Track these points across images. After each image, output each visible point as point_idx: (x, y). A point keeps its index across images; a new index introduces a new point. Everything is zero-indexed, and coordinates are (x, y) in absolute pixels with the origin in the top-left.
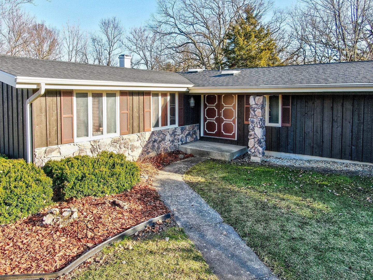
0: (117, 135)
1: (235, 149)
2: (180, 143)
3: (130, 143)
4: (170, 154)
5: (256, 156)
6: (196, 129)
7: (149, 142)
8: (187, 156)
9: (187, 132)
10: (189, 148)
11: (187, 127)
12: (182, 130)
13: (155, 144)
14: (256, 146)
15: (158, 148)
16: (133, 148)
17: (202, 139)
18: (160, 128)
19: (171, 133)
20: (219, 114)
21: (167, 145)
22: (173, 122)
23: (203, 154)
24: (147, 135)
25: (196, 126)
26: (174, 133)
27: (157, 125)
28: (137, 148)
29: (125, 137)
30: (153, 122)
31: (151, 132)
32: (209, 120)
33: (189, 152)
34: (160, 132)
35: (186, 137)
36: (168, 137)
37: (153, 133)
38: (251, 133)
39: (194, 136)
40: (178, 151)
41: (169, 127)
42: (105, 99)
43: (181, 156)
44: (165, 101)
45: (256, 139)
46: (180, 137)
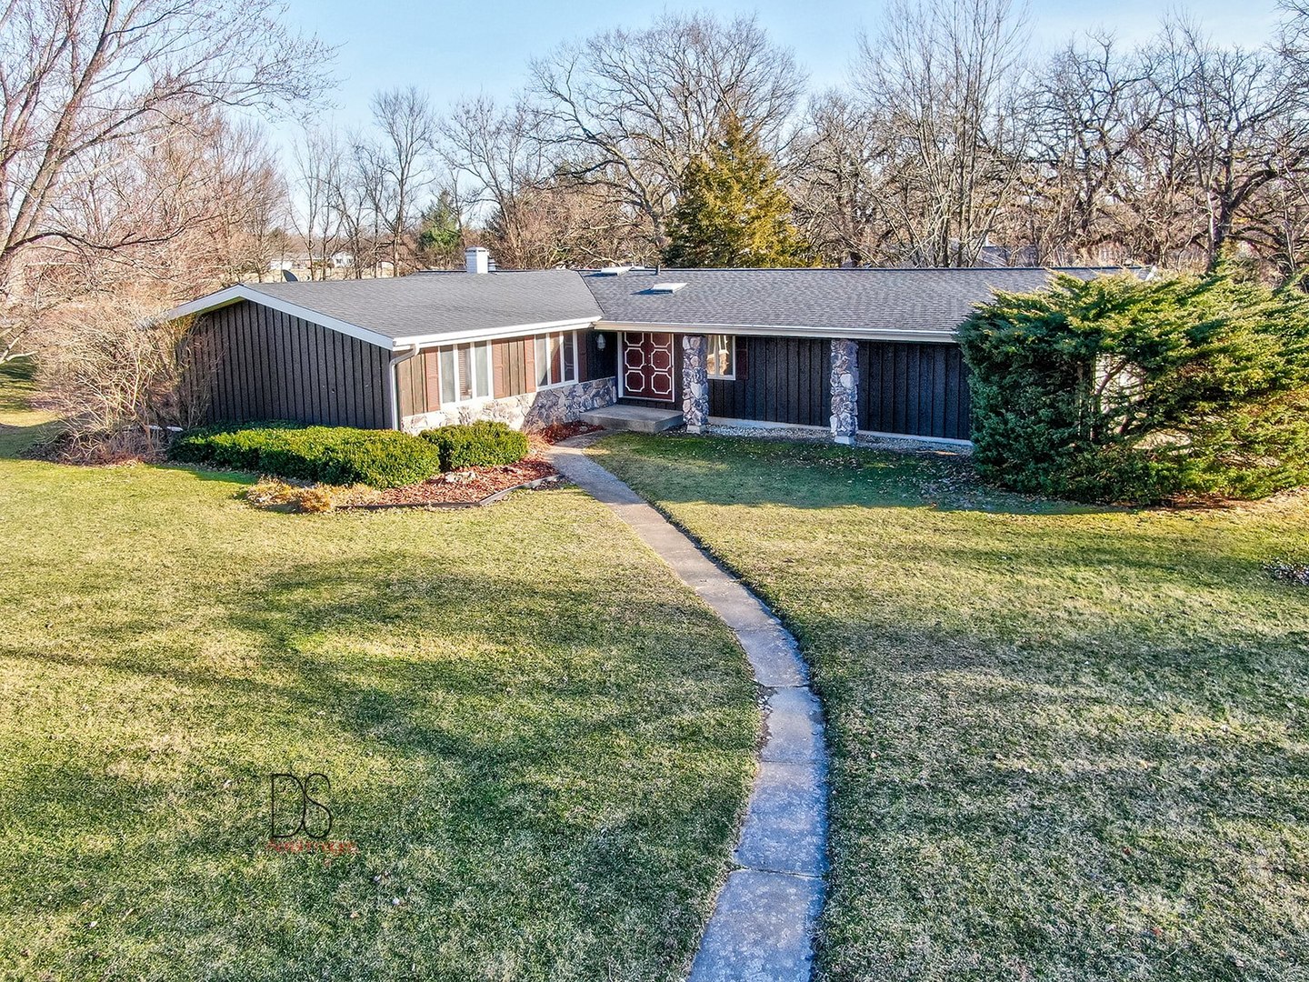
0: (489, 399)
1: (666, 415)
2: (583, 409)
3: (507, 411)
4: (566, 426)
5: (694, 424)
6: (610, 384)
7: (533, 408)
8: (592, 428)
9: (594, 391)
10: (597, 417)
11: (594, 382)
12: (586, 388)
13: (543, 410)
14: (693, 409)
15: (548, 417)
16: (511, 416)
17: (620, 402)
18: (550, 386)
19: (567, 393)
20: (648, 361)
21: (561, 413)
22: (569, 376)
23: (617, 424)
24: (531, 397)
25: (609, 380)
26: (572, 393)
27: (544, 382)
28: (517, 417)
29: (500, 401)
30: (539, 377)
31: (536, 394)
32: (633, 370)
33: (596, 422)
34: (550, 393)
35: (592, 398)
36: (563, 400)
37: (539, 394)
38: (687, 390)
39: (608, 398)
40: (579, 422)
41: (564, 384)
42: (473, 350)
43: (584, 428)
44: (557, 343)
45: (693, 400)
46: (582, 400)
